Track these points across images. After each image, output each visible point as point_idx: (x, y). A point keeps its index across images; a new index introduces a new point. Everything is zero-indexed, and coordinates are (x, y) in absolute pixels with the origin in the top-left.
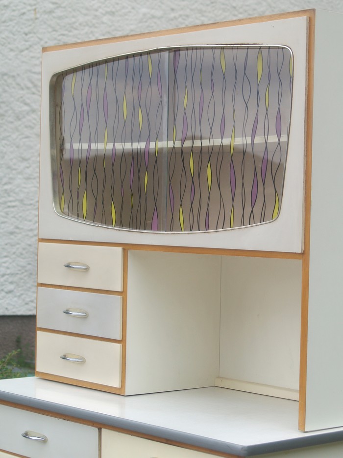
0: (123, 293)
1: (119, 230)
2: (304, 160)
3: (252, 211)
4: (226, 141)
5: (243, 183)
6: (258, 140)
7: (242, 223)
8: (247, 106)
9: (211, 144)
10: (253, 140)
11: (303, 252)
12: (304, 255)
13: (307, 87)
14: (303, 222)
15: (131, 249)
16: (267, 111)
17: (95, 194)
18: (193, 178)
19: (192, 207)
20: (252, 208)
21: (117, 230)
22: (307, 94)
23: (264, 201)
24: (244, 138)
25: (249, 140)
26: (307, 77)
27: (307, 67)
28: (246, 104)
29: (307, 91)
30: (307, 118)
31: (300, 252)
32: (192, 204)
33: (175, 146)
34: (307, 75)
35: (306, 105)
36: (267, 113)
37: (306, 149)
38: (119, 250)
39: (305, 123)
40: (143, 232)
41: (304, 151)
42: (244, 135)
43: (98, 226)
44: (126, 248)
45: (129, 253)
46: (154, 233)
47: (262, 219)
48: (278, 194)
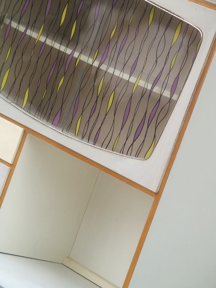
0: (12, 166)
1: (26, 114)
2: (182, 124)
3: (132, 144)
4: (133, 80)
5: (133, 119)
6: (157, 90)
7: (122, 152)
8: (157, 60)
9: (121, 76)
10: (152, 88)
11: (157, 192)
12: (157, 195)
13: (203, 68)
14: (164, 170)
15: (30, 133)
16: (170, 71)
17: (17, 74)
18: (97, 97)
19: (89, 120)
20: (134, 142)
21: (24, 113)
22: (201, 74)
23: (144, 140)
24: (147, 83)
25: (149, 87)
26: (206, 61)
27: (209, 53)
28: (157, 59)
29: (202, 72)
30: (195, 92)
31: (155, 192)
32: (90, 118)
33: (93, 65)
34: (207, 59)
35: (198, 82)
36: (169, 73)
37: (186, 116)
38: (21, 130)
39: (192, 95)
40: (44, 125)
41: (184, 117)
42: (147, 81)
43: (10, 103)
44: (27, 131)
45: (28, 136)
46: (53, 129)
47: (137, 155)
48: (155, 139)
